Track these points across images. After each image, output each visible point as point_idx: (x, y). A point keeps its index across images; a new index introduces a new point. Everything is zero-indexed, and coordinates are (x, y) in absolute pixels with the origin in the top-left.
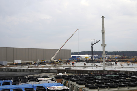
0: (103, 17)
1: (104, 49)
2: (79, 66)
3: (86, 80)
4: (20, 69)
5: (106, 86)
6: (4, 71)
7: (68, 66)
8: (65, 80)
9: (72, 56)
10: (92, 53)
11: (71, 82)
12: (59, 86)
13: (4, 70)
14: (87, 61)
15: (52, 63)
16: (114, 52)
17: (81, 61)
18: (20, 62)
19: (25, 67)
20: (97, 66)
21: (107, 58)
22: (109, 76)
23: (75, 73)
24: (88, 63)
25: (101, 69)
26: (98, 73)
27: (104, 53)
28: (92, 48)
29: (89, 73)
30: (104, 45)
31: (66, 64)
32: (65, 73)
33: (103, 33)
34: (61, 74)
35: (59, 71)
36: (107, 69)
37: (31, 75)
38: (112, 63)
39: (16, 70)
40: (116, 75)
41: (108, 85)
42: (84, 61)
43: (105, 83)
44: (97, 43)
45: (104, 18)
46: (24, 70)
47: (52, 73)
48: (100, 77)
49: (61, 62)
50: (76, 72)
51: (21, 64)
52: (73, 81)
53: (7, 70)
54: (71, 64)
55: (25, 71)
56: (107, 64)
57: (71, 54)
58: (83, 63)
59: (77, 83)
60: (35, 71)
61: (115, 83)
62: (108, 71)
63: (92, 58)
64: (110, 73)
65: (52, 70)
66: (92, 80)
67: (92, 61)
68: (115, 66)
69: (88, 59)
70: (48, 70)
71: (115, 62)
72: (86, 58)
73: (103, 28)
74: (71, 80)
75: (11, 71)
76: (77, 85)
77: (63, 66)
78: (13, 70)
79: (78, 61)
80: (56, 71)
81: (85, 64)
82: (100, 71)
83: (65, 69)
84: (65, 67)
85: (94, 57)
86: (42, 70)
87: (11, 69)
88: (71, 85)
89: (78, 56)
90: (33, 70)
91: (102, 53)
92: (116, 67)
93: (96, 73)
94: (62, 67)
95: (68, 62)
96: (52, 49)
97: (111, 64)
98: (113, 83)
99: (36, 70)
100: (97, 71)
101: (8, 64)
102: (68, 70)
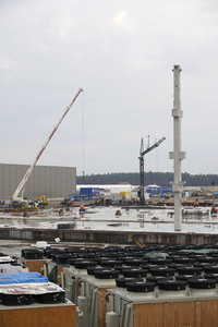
0: (176, 67)
1: (177, 166)
3: (120, 264)
5: (181, 282)
7: (66, 220)
8: (54, 264)
9: (79, 187)
10: (141, 179)
11: (71, 270)
12: (34, 281)
14: (125, 204)
15: (16, 208)
16: (209, 176)
17: (108, 203)
20: (155, 221)
21: (187, 194)
22: (190, 251)
23: (88, 240)
24: (127, 209)
25: (169, 229)
26: (160, 240)
27: (178, 179)
28: (142, 164)
29: (130, 240)
30: (178, 156)
31: (61, 213)
32: (57, 240)
33: (176, 118)
34: (42, 245)
35: (38, 235)
36: (186, 229)
38: (203, 209)
40: (211, 250)
41: (186, 279)
42: (116, 205)
43: (176, 274)
44: (156, 145)
45: (181, 70)
47: (14, 239)
48: (164, 255)
49: (43, 205)
50: (91, 238)
52: (80, 267)
56: (187, 213)
57: (75, 180)
58: (112, 210)
59: (90, 273)
61: (209, 275)
62: (189, 237)
63: (140, 193)
64: (194, 242)
65: (14, 229)
66: (137, 264)
67: (140, 203)
68: (211, 220)
69: (128, 197)
71: (210, 208)
72: (123, 194)
73: (177, 101)
74: (72, 264)
76: (91, 280)
77: (49, 217)
79: (97, 204)
80: (29, 235)
81: (118, 213)
82: (165, 235)
83: (56, 228)
84: (57, 220)
85: (148, 191)
88: (73, 278)
89: (98, 189)
91: (173, 180)
92: (214, 224)
93: (153, 241)
94: (46, 220)
95: (67, 204)
96: (10, 165)
97: (200, 214)
98: (203, 274)
100: (156, 235)
102: (65, 232)
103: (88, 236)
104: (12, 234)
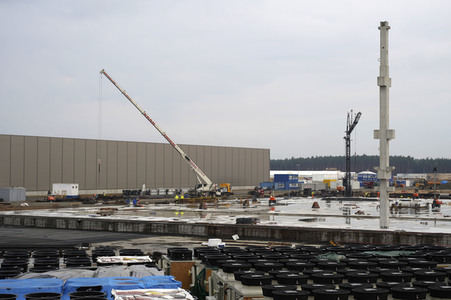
0: (383, 24)
2: (290, 214)
4: (67, 220)
6: (7, 226)
9: (273, 173)
10: (347, 163)
13: (7, 221)
14: (327, 194)
15: (196, 198)
16: (438, 161)
17: (307, 193)
18: (73, 190)
19: (89, 212)
21: (408, 183)
23: (273, 238)
24: (328, 200)
26: (361, 239)
27: (385, 164)
28: (348, 146)
29: (324, 238)
31: (245, 204)
32: (235, 237)
33: (383, 88)
34: (215, 242)
35: (213, 231)
37: (105, 244)
38: (422, 202)
39: (51, 223)
42: (317, 195)
45: (389, 28)
46: (80, 222)
47: (184, 235)
49: (227, 195)
50: (277, 236)
51: (77, 199)
53: (18, 222)
54: (264, 202)
55: (86, 226)
56: (400, 207)
57: (268, 165)
60: (121, 228)
63: (345, 181)
65: (184, 223)
67: (346, 193)
69: (333, 186)
70: (170, 225)
72: (327, 182)
73: (384, 67)
75: (34, 227)
77: (231, 209)
78: (39, 223)
79: (294, 194)
80: (201, 231)
81: (315, 206)
82: (367, 234)
84: (239, 213)
86: (148, 224)
87: (35, 219)
89: (297, 175)
90: (115, 223)
93: (353, 240)
94: (227, 213)
95: (255, 195)
99: (126, 223)
100: (357, 233)
101: (28, 199)
102: (244, 227)
103: (273, 232)
104: (182, 229)
